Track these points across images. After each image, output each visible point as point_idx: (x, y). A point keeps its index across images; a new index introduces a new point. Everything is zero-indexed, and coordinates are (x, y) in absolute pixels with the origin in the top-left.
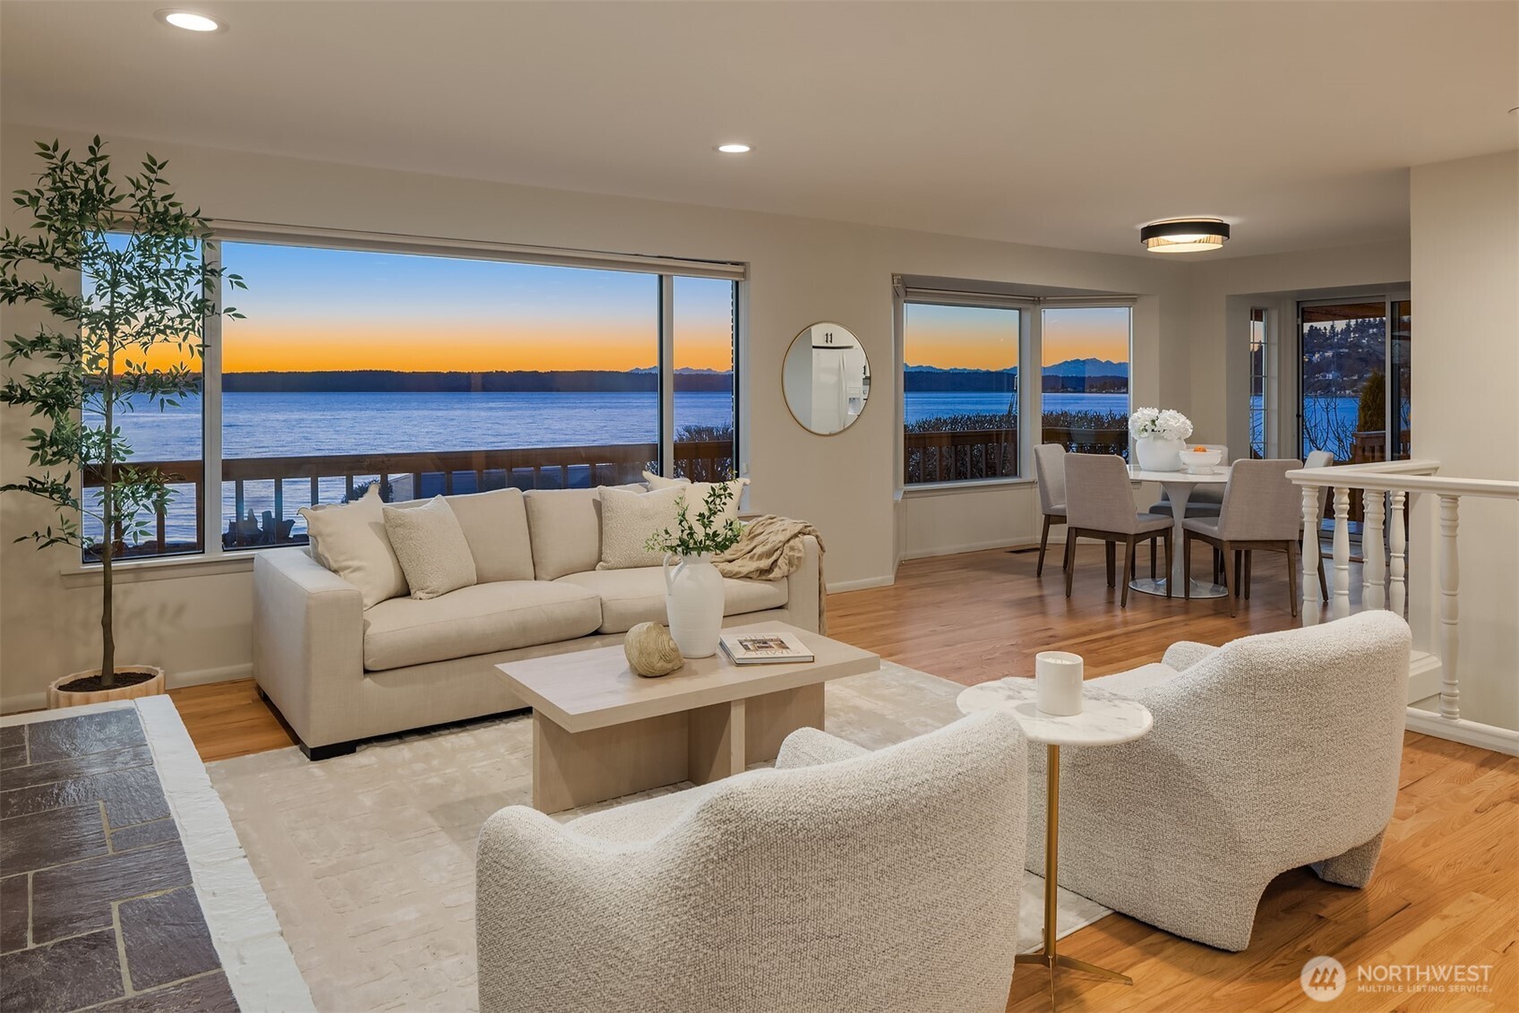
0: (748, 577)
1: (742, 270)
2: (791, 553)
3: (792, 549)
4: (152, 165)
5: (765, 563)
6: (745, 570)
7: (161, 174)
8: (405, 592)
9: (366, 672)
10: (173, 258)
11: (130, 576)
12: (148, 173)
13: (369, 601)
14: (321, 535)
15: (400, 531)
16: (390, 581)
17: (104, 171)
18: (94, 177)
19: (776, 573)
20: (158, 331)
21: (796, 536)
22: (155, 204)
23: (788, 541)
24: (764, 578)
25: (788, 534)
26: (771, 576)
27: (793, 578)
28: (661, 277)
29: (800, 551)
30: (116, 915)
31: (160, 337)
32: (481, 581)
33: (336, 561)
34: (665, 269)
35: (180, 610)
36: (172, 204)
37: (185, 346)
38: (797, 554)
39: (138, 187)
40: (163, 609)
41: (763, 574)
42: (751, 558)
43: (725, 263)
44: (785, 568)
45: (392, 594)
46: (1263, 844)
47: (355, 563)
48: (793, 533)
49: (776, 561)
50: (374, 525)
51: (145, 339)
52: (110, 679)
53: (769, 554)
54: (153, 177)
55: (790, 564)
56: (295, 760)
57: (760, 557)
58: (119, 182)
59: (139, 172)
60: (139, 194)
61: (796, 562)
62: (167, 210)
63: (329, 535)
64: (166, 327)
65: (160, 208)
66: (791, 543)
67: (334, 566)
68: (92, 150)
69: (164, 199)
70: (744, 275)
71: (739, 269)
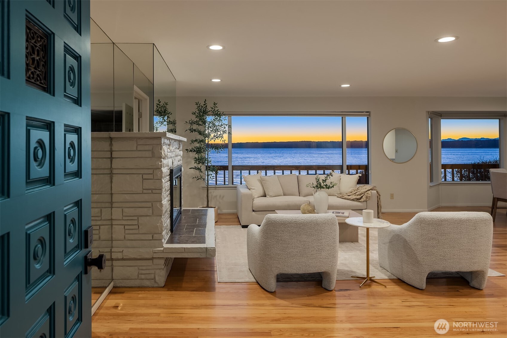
0: (353, 200)
1: (369, 114)
2: (367, 195)
3: (368, 194)
4: (215, 104)
5: (359, 197)
6: (352, 198)
7: (216, 106)
8: (265, 196)
9: (253, 211)
10: (219, 122)
11: (214, 188)
12: (214, 106)
13: (256, 196)
14: (246, 181)
15: (264, 181)
16: (261, 192)
17: (206, 107)
18: (205, 107)
19: (362, 200)
20: (216, 138)
21: (369, 190)
22: (215, 112)
23: (367, 191)
24: (358, 201)
25: (367, 190)
26: (360, 201)
27: (368, 202)
28: (342, 117)
29: (370, 194)
30: (195, 229)
31: (217, 139)
32: (284, 195)
33: (250, 187)
34: (343, 115)
35: (223, 197)
36: (218, 112)
37: (222, 140)
38: (369, 195)
39: (212, 109)
40: (220, 196)
41: (358, 200)
42: (355, 195)
43: (363, 112)
44: (365, 199)
45: (262, 196)
46: (424, 262)
47: (253, 188)
48: (368, 189)
49: (362, 197)
50: (259, 180)
51: (215, 139)
52: (208, 207)
53: (360, 195)
54: (215, 106)
55: (367, 198)
56: (239, 227)
57: (358, 195)
58: (209, 108)
59: (212, 106)
60: (213, 110)
61: (369, 197)
62: (217, 113)
63: (248, 181)
64: (218, 137)
65: (216, 113)
66: (367, 192)
67: (249, 188)
68: (205, 102)
69: (217, 111)
70: (369, 115)
71: (368, 114)
